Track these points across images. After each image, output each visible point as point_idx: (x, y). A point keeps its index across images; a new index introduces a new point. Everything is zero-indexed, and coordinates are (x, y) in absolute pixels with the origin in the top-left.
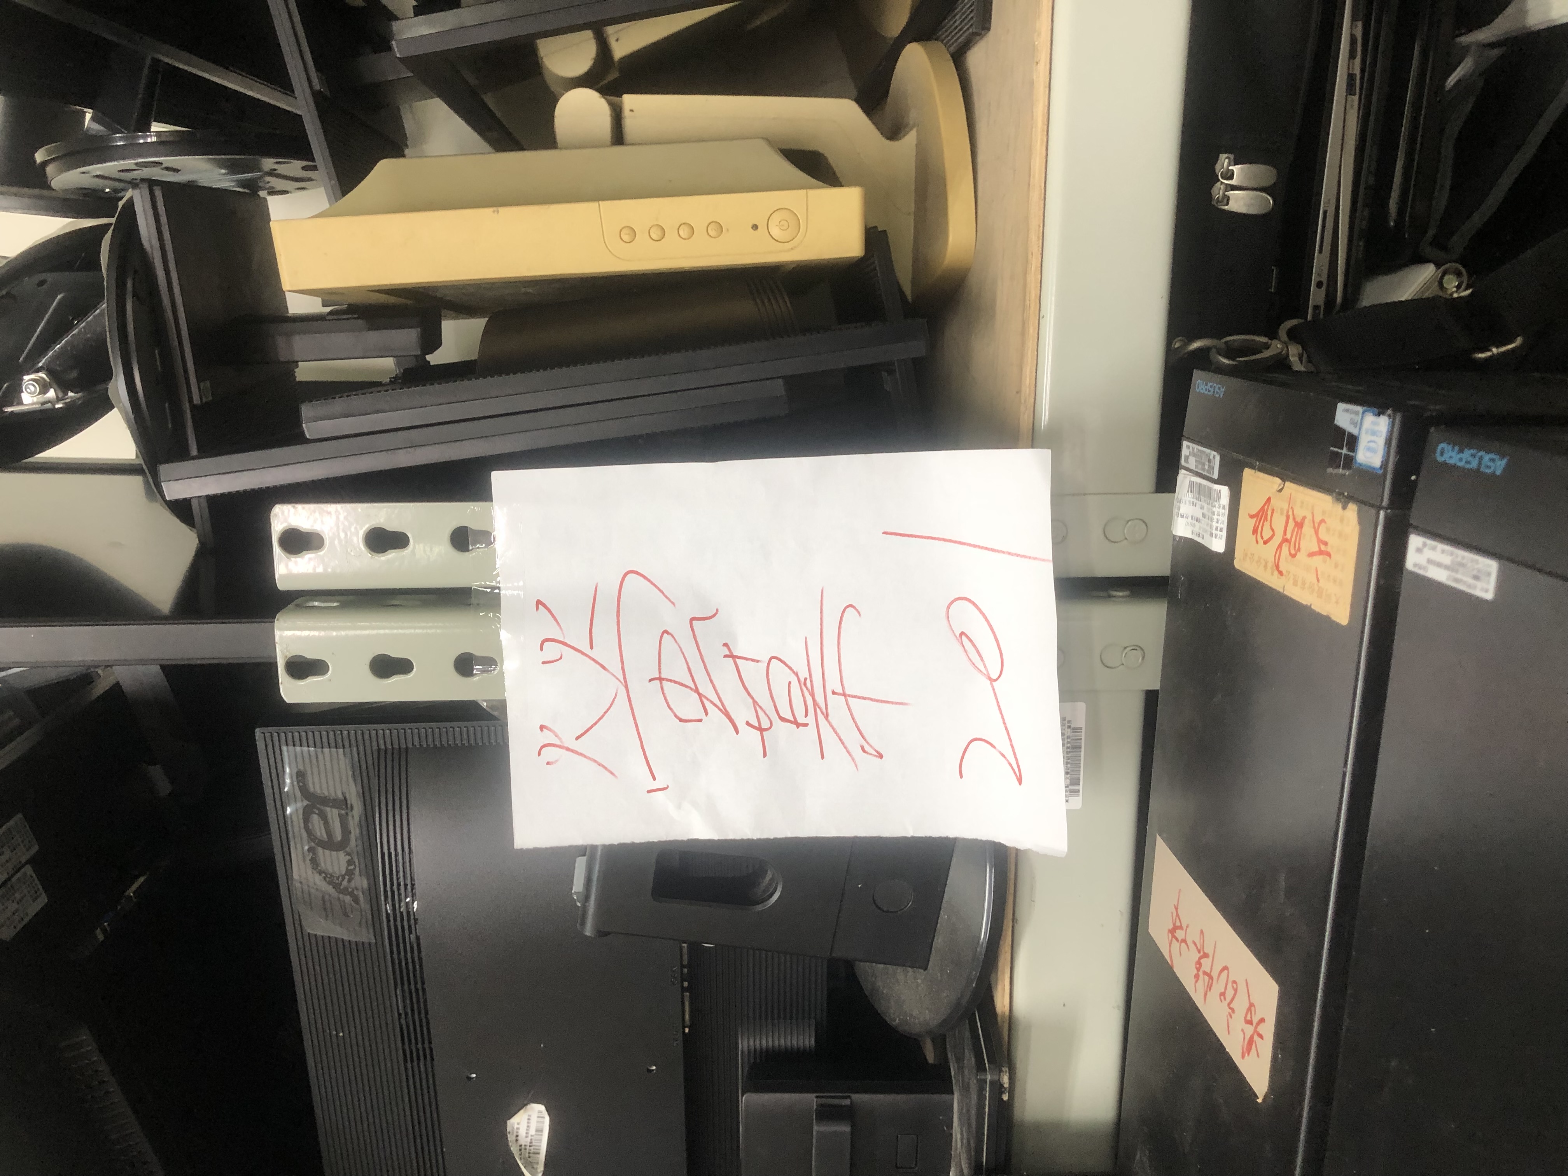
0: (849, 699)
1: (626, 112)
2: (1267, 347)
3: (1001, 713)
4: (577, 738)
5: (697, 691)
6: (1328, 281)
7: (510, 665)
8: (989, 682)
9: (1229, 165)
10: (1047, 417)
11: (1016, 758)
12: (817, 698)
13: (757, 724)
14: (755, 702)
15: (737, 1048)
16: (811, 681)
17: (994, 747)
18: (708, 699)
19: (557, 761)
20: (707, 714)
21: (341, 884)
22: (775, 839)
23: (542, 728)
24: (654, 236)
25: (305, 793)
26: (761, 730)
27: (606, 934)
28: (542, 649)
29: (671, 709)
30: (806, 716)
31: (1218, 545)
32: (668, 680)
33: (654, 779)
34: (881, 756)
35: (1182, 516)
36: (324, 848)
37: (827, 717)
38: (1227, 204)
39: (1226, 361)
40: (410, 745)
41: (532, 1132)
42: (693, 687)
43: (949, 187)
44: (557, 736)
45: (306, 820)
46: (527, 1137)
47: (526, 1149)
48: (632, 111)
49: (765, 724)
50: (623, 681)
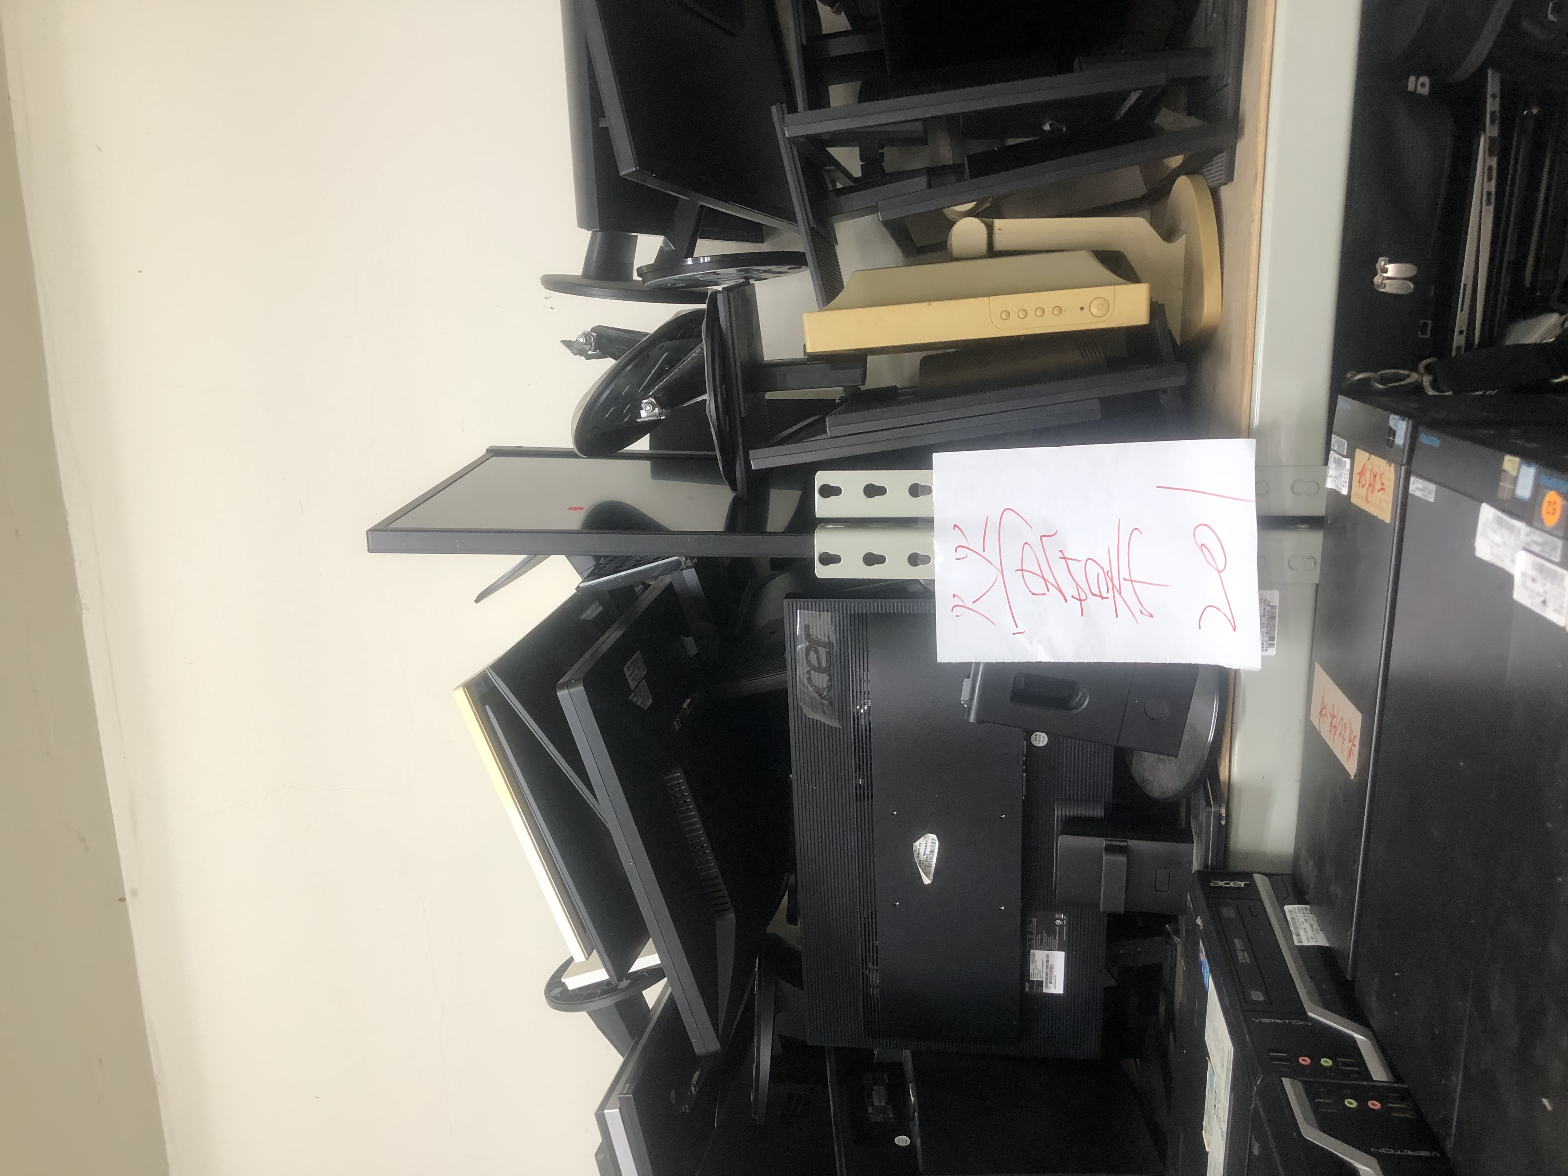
0: (1134, 583)
1: (996, 230)
2: (1408, 376)
3: (1224, 590)
4: (974, 602)
5: (1043, 577)
6: (1468, 329)
7: (938, 560)
8: (1217, 573)
9: (1385, 265)
10: (1257, 422)
11: (1232, 616)
12: (1114, 582)
13: (1078, 597)
14: (1077, 584)
15: (1054, 815)
16: (1111, 572)
17: (1220, 610)
18: (1049, 582)
19: (961, 615)
20: (1048, 591)
21: (823, 694)
22: (1088, 663)
23: (954, 596)
24: (1021, 315)
25: (808, 636)
26: (1081, 600)
27: (983, 722)
28: (956, 551)
29: (1027, 587)
30: (1108, 592)
31: (1344, 491)
32: (1026, 571)
33: (1017, 627)
34: (1152, 616)
35: (1330, 477)
36: (815, 671)
37: (1120, 593)
38: (1384, 288)
39: (1382, 387)
40: (868, 612)
41: (928, 852)
42: (1041, 575)
43: (1205, 276)
44: (962, 600)
45: (807, 654)
46: (924, 855)
47: (923, 863)
48: (1000, 229)
49: (1083, 597)
50: (1000, 570)
